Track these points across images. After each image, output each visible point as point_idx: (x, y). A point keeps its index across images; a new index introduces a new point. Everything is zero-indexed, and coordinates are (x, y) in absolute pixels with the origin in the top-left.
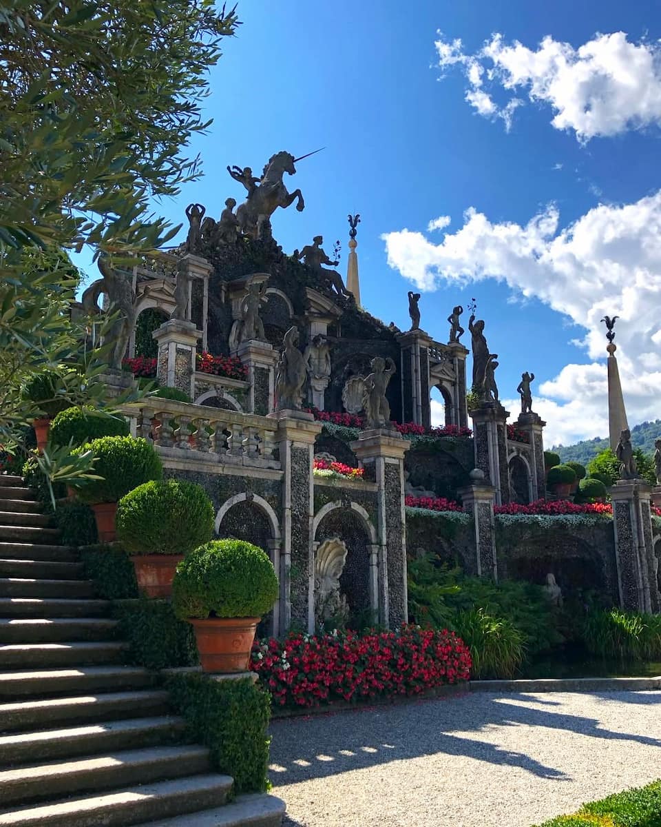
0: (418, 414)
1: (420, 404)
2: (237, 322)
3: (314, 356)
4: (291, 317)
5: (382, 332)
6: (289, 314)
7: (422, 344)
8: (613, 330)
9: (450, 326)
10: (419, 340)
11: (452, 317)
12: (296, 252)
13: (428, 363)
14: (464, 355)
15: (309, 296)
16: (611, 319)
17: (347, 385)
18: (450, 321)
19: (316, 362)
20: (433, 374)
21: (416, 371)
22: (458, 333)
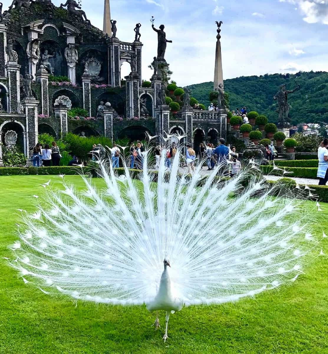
0: (113, 77)
1: (114, 72)
2: (30, 42)
3: (69, 52)
4: (59, 35)
5: (101, 39)
6: (58, 34)
7: (115, 44)
8: (220, 28)
9: (135, 33)
10: (114, 43)
11: (136, 28)
12: (62, 5)
13: (119, 52)
14: (140, 47)
15: (64, 26)
16: (219, 23)
17: (86, 63)
18: (135, 30)
19: (70, 54)
20: (121, 57)
21: (112, 57)
22: (138, 36)
